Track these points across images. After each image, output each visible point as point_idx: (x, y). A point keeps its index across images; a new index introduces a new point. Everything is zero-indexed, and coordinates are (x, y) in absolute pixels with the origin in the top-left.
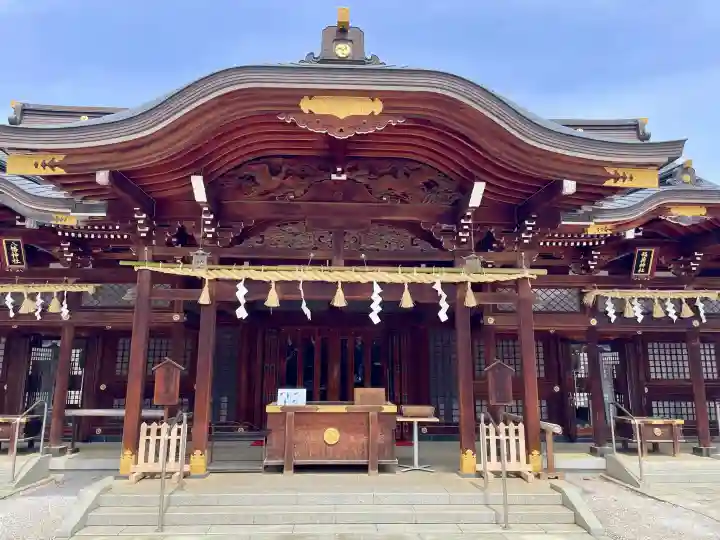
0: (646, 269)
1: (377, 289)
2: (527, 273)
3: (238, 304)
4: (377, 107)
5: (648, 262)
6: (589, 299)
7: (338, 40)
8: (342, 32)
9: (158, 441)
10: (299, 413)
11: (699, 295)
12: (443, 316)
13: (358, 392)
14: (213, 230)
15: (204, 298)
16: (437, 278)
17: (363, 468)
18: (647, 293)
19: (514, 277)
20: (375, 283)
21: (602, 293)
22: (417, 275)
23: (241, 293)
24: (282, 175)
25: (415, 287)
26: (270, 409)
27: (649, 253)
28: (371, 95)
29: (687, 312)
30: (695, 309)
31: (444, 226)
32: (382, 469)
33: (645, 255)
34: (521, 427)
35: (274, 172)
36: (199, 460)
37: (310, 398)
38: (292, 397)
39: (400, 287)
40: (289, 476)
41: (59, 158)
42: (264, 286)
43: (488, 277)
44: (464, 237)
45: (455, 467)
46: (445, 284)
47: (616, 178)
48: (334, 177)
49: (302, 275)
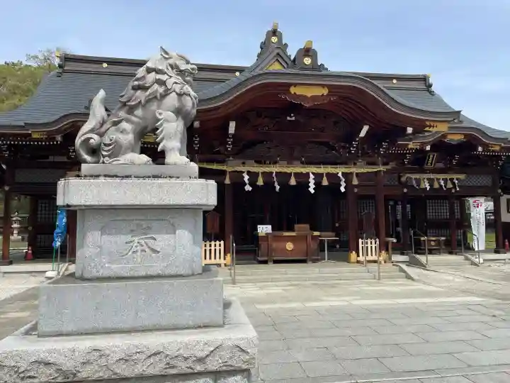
0: (431, 164)
1: (312, 176)
2: (382, 168)
3: (246, 184)
4: (325, 91)
5: (433, 160)
6: (403, 179)
7: (305, 56)
8: (307, 51)
9: (210, 250)
10: (274, 236)
11: (455, 176)
12: (343, 189)
13: (296, 226)
14: (231, 146)
15: (227, 181)
16: (340, 171)
17: (304, 261)
18: (432, 176)
19: (375, 170)
20: (310, 174)
21: (410, 175)
22: (330, 169)
23: (246, 178)
24: (263, 117)
25: (328, 175)
26: (256, 234)
27: (434, 155)
28: (323, 86)
29: (449, 185)
30: (454, 184)
31: (343, 144)
32: (315, 261)
33: (431, 156)
34: (377, 240)
35: (259, 115)
36: (230, 258)
37: (273, 229)
38: (264, 229)
39: (321, 175)
40: (271, 265)
42: (256, 174)
44: (353, 150)
46: (343, 173)
47: (430, 126)
48: (288, 118)
49: (274, 169)
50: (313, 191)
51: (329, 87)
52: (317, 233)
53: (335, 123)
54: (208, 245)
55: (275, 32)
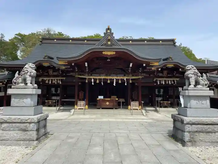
1: (115, 80)
2: (140, 77)
3: (92, 82)
4: (114, 53)
6: (155, 80)
7: (108, 41)
9: (81, 104)
10: (102, 100)
11: (175, 79)
12: (126, 84)
13: (112, 97)
14: (88, 70)
15: (87, 81)
17: (112, 108)
18: (165, 79)
19: (138, 78)
21: (157, 79)
22: (122, 77)
23: (93, 80)
24: (99, 60)
25: (121, 79)
26: (98, 99)
27: (166, 72)
29: (173, 83)
32: (116, 109)
34: (138, 102)
36: (87, 107)
37: (104, 97)
38: (101, 97)
39: (119, 79)
40: (101, 109)
41: (66, 61)
42: (97, 79)
43: (134, 78)
45: (127, 108)
46: (126, 79)
47: (152, 64)
48: (108, 60)
49: (102, 78)
50: (115, 85)
51: (115, 51)
52: (117, 99)
54: (80, 102)
55: (109, 29)
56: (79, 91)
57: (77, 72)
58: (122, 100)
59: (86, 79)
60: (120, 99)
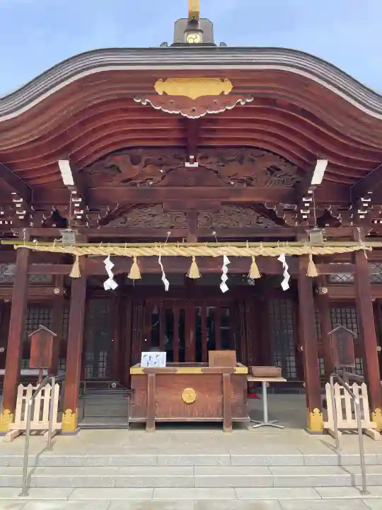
1: (226, 261)
2: (363, 245)
3: (107, 277)
4: (227, 87)
7: (188, 31)
8: (193, 23)
9: (33, 402)
10: (159, 374)
12: (285, 285)
13: (212, 354)
14: (82, 212)
15: (75, 272)
16: (281, 252)
17: (218, 425)
19: (351, 250)
20: (225, 257)
22: (263, 249)
23: (109, 265)
24: (143, 163)
25: (261, 260)
26: (134, 370)
31: (286, 206)
34: (364, 386)
35: (135, 161)
36: (70, 417)
39: (247, 260)
40: (151, 434)
42: (129, 260)
43: (328, 250)
44: (305, 214)
45: (304, 424)
46: (288, 258)
48: (187, 165)
49: (160, 251)
50: (225, 289)
52: (243, 370)
53: (273, 170)
54: (29, 392)
56: (29, 326)
57: (26, 222)
58: (268, 375)
59: (69, 259)
60: (258, 370)
